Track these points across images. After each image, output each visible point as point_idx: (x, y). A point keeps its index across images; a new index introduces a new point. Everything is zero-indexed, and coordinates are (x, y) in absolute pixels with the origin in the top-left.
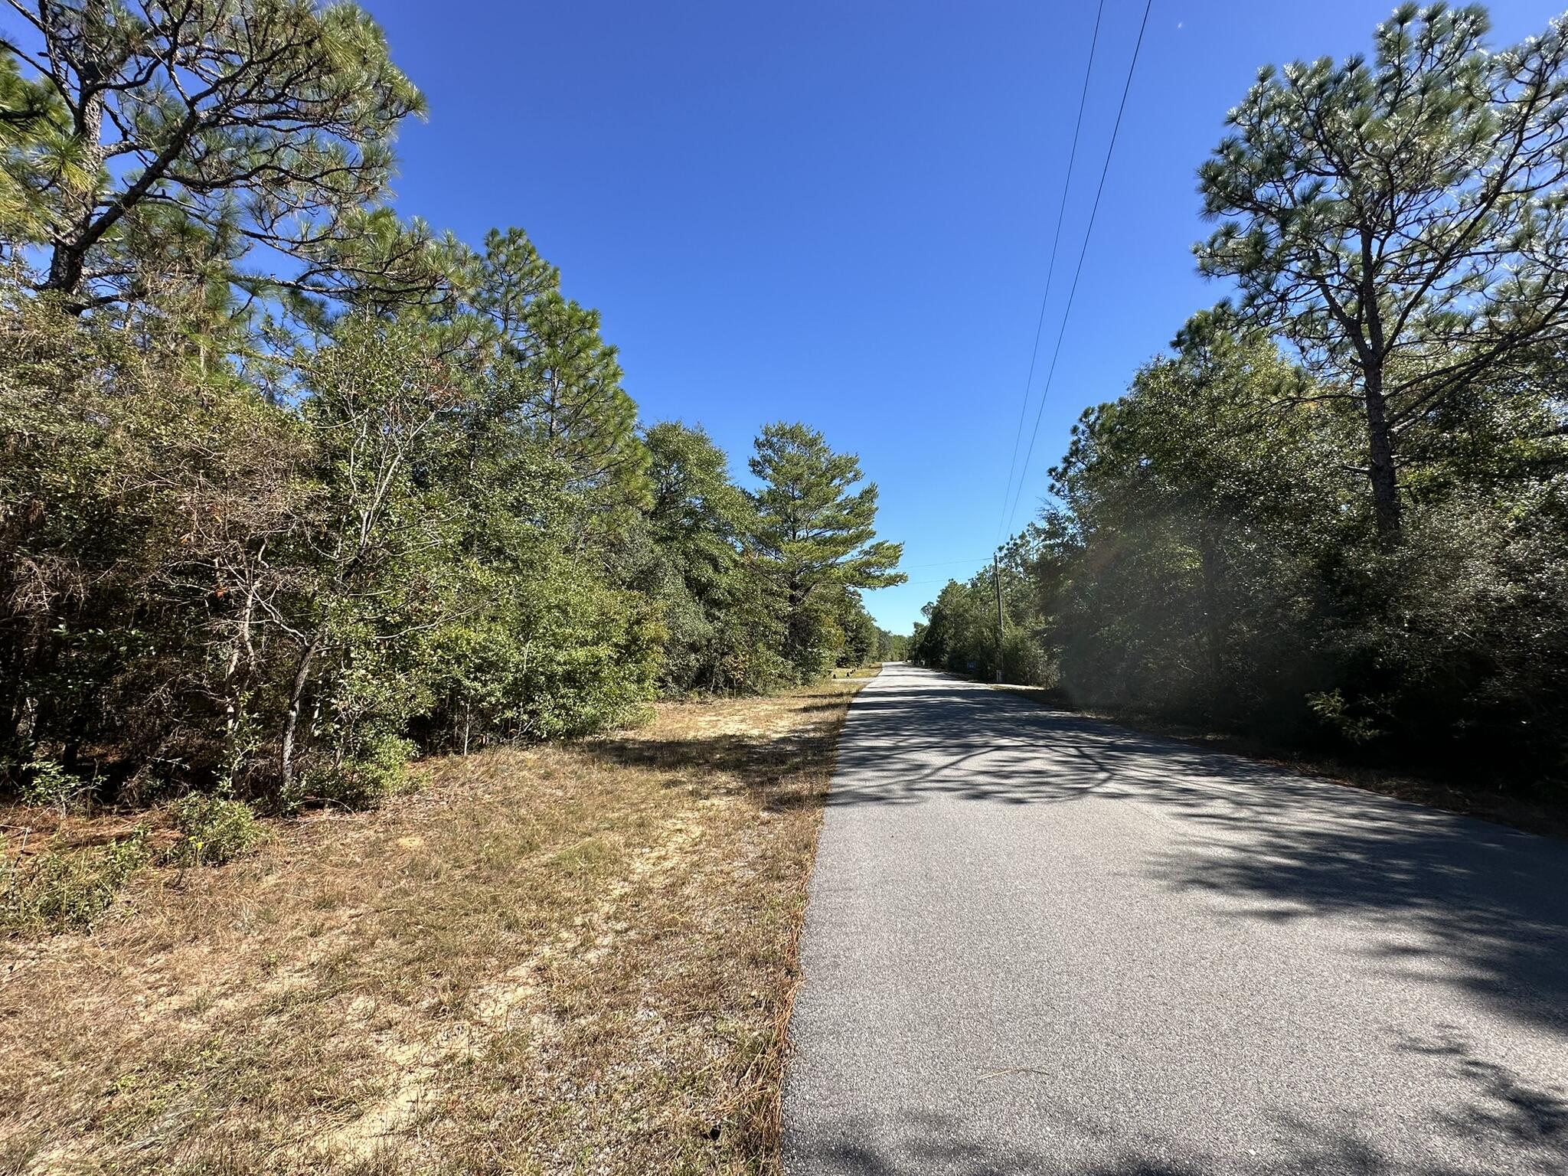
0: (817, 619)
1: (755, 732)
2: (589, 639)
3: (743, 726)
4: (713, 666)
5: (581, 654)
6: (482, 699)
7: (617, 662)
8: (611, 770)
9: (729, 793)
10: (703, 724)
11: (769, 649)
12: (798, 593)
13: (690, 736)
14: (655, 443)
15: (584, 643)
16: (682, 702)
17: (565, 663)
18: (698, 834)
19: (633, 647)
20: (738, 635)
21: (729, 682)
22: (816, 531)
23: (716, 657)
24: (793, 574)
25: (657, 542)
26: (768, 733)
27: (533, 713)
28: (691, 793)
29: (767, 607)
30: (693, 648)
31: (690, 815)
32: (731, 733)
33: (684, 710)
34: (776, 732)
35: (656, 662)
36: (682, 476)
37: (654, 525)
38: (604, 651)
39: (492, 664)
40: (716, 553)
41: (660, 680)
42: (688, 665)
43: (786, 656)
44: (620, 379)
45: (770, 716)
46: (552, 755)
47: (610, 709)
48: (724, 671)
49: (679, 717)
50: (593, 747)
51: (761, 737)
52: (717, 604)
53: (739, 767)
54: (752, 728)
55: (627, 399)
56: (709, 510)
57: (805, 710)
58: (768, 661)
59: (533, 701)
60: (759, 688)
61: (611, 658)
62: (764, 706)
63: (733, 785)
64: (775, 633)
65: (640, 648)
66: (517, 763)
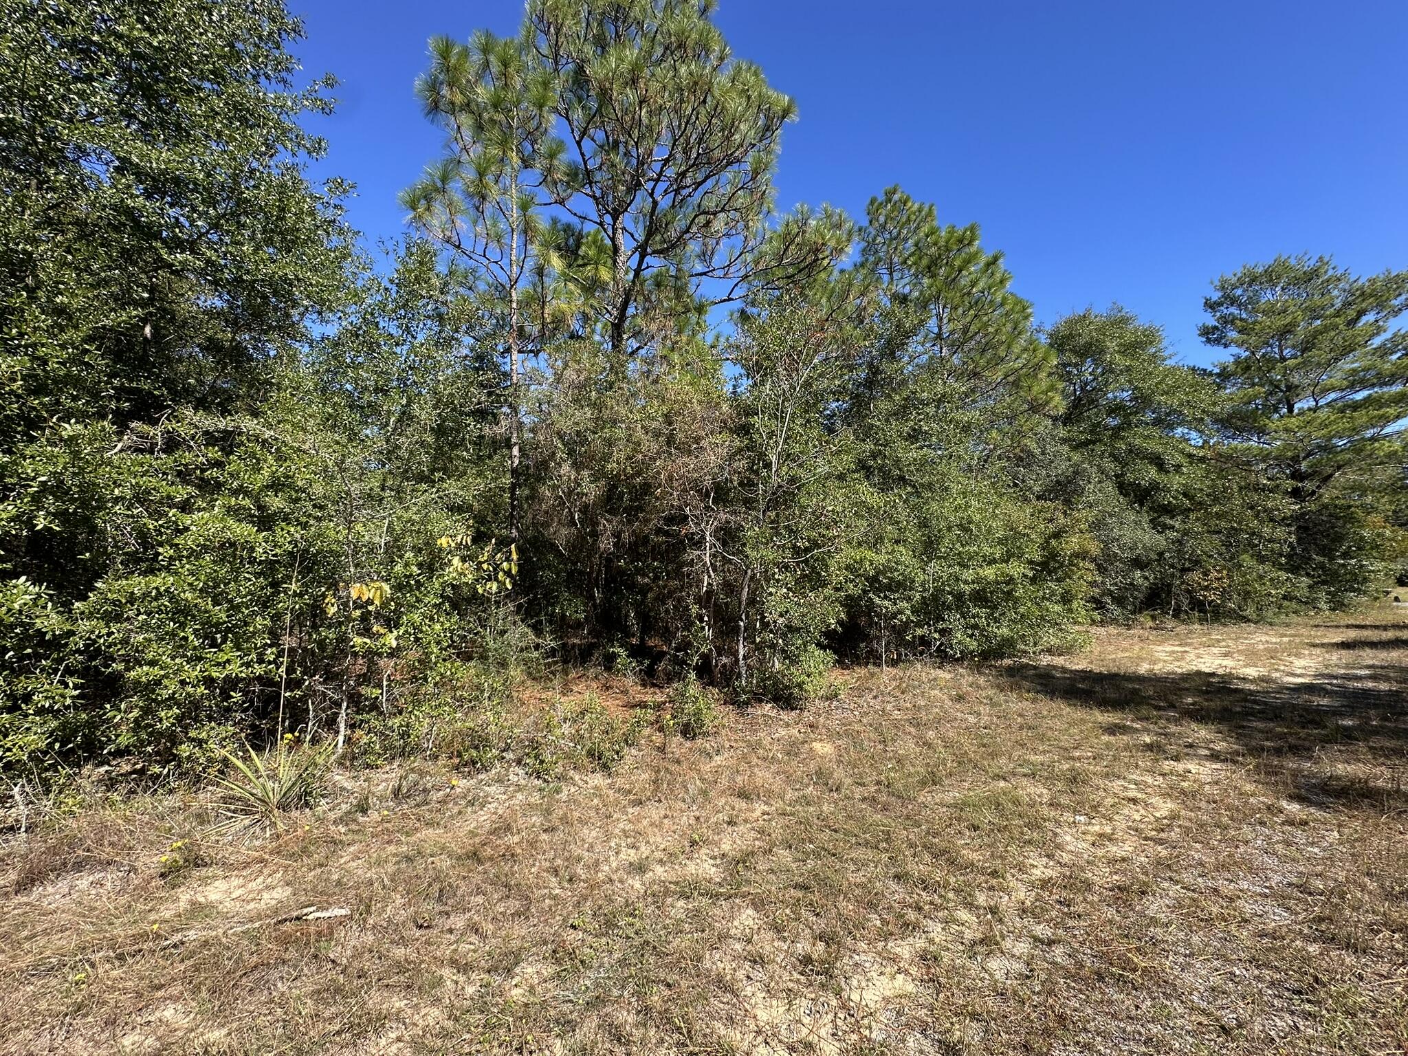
0: (1351, 519)
1: (1252, 672)
2: (997, 556)
3: (1229, 663)
4: (1169, 586)
5: (989, 573)
6: (894, 616)
7: (1033, 580)
8: (1034, 701)
9: (1215, 757)
10: (1162, 656)
11: (1262, 563)
12: (1309, 485)
13: (1143, 669)
14: (1060, 342)
15: (993, 562)
16: (1129, 627)
17: (973, 582)
18: (1165, 813)
19: (1052, 564)
20: (1206, 546)
21: (1198, 605)
22: (1333, 396)
23: (1173, 575)
24: (1296, 459)
25: (1074, 448)
26: (1275, 675)
27: (943, 632)
28: (1149, 747)
29: (1252, 508)
30: (1138, 563)
31: (1149, 780)
32: (1207, 670)
33: (1133, 636)
34: (1293, 675)
35: (1084, 579)
36: (1099, 370)
37: (1069, 431)
38: (1016, 569)
39: (899, 584)
40: (1159, 449)
41: (1093, 600)
42: (1132, 584)
43: (1294, 569)
44: (1008, 285)
45: (1276, 651)
46: (965, 677)
47: (1028, 631)
48: (1188, 591)
49: (1125, 644)
50: (1011, 672)
51: (1262, 679)
52: (1169, 510)
53: (1229, 720)
54: (1245, 666)
55: (1018, 302)
56: (1143, 401)
57: (1345, 645)
58: (1261, 577)
59: (943, 620)
60: (1249, 612)
61: (1025, 576)
62: (1262, 638)
63: (1220, 746)
64: (1271, 541)
65: (1062, 565)
66: (929, 681)
